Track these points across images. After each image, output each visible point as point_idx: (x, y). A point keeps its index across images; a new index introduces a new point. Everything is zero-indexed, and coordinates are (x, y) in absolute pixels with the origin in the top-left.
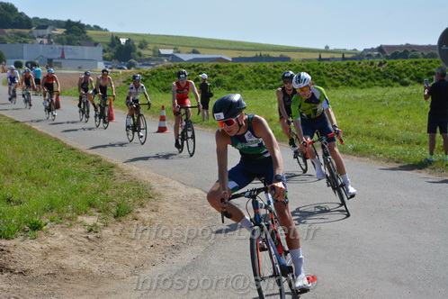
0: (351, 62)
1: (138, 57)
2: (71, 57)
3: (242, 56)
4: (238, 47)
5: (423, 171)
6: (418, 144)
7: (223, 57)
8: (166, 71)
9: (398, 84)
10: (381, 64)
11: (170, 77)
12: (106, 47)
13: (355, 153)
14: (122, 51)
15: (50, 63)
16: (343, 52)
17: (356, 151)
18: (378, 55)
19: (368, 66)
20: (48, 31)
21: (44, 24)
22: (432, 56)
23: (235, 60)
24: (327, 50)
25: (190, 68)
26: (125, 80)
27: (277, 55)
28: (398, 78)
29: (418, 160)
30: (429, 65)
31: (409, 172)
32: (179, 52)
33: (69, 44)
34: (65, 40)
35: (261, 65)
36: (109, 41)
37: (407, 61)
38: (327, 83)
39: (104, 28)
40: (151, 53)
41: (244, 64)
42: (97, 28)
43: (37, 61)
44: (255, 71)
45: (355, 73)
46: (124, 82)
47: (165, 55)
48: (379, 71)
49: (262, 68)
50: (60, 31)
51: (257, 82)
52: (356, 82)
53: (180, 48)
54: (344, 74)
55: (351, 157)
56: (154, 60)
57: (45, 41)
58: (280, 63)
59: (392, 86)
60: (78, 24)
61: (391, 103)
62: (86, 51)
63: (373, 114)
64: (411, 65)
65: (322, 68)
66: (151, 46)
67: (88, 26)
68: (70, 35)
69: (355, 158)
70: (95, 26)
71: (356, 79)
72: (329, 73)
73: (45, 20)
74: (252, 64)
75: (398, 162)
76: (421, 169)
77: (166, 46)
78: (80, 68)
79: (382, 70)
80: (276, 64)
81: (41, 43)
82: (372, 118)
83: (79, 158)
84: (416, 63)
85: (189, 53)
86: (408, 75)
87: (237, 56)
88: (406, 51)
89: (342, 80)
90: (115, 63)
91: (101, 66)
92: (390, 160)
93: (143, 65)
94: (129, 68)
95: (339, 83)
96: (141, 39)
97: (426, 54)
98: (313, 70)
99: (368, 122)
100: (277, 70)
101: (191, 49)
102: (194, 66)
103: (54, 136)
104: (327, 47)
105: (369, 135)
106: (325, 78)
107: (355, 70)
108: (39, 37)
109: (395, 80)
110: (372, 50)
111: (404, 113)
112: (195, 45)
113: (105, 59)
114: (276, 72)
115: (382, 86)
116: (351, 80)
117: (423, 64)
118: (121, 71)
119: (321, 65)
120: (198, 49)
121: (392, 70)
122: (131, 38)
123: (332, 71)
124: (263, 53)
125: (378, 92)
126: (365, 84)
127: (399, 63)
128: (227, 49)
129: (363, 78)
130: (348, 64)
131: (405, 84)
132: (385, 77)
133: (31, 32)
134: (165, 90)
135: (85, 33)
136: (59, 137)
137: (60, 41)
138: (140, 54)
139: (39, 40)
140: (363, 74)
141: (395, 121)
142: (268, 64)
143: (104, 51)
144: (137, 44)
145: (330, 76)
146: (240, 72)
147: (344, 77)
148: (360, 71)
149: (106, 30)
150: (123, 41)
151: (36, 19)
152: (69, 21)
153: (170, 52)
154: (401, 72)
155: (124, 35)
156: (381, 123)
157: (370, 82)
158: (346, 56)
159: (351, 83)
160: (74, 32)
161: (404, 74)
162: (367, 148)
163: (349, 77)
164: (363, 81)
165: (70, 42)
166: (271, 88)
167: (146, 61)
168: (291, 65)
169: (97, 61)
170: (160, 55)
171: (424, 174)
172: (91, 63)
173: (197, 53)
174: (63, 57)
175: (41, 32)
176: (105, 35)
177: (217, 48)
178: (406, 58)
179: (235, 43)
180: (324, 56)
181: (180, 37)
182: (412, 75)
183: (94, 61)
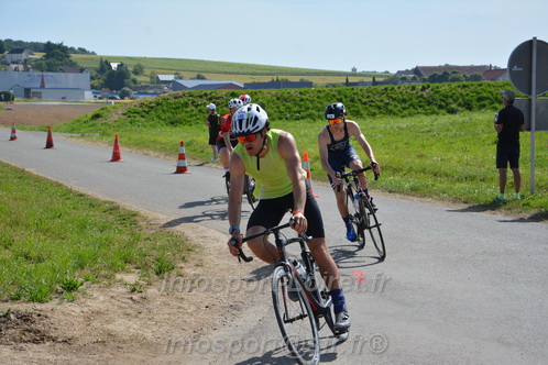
0: (390, 87)
1: (132, 84)
2: (52, 85)
3: (256, 81)
4: (250, 71)
5: (496, 212)
6: (483, 180)
7: (234, 83)
8: (173, 101)
9: (444, 111)
10: (423, 89)
11: (178, 108)
12: (94, 73)
13: (413, 193)
14: (114, 78)
15: (27, 93)
16: (374, 75)
17: (414, 191)
18: (414, 79)
19: (409, 91)
20: (24, 56)
21: (18, 47)
22: (476, 78)
23: (247, 86)
24: (354, 73)
25: (201, 97)
26: (125, 112)
27: (296, 79)
28: (444, 105)
29: (490, 200)
30: (479, 89)
31: (482, 214)
32: (181, 78)
33: (49, 70)
34: (44, 65)
35: (284, 91)
36: (97, 66)
37: (454, 85)
38: (362, 111)
39: (91, 51)
40: (148, 79)
41: (265, 91)
42: (82, 51)
43: (12, 92)
44: (278, 99)
45: (394, 100)
46: (124, 114)
47: (166, 82)
48: (422, 96)
49: (286, 95)
50: (38, 55)
51: (281, 112)
52: (395, 110)
53: (182, 74)
54: (382, 101)
55: (410, 198)
56: (152, 88)
57: (21, 67)
58: (306, 89)
59: (438, 114)
60: (60, 47)
61: (442, 134)
62: (70, 79)
63: (423, 146)
64: (459, 89)
65: (356, 94)
66: (147, 72)
67: (72, 49)
68: (51, 60)
69: (415, 199)
70: (80, 49)
71: (395, 106)
72: (365, 100)
73: (20, 43)
74: (274, 91)
75: (466, 203)
76: (493, 209)
77: (166, 71)
78: (63, 98)
79: (425, 96)
80: (302, 90)
81: (16, 69)
82: (424, 152)
83: (91, 205)
84: (464, 86)
85: (193, 79)
86: (455, 101)
87: (250, 81)
88: (446, 73)
89: (379, 108)
90: (106, 92)
91: (89, 95)
92: (456, 200)
93: (139, 93)
94: (122, 98)
95: (376, 111)
96: (135, 63)
97: (468, 75)
98: (346, 97)
99: (421, 156)
100: (304, 97)
101: (195, 75)
102: (206, 95)
103: (54, 180)
104: (354, 70)
105: (424, 171)
106: (360, 106)
107: (394, 96)
108: (13, 63)
109: (440, 107)
110: (407, 72)
111: (459, 144)
112: (200, 69)
113: (93, 87)
114: (302, 100)
115: (426, 114)
116: (390, 107)
117: (472, 88)
118: (113, 101)
119: (355, 91)
120: (203, 74)
121: (437, 95)
122: (125, 62)
123: (368, 97)
124: (280, 77)
125: (423, 121)
126: (406, 112)
127: (444, 87)
128: (238, 74)
129: (404, 105)
130: (386, 89)
131: (452, 112)
132: (429, 104)
133: (3, 57)
134: (172, 123)
135: (69, 57)
136: (61, 182)
137: (38, 66)
138: (135, 81)
139: (13, 66)
140: (404, 101)
141: (450, 155)
142: (292, 91)
143: (92, 78)
144: (130, 69)
145: (365, 103)
146: (261, 100)
147: (382, 104)
148: (400, 96)
149: (93, 53)
150: (114, 66)
151: (9, 41)
152: (49, 43)
153: (171, 77)
154: (447, 97)
155: (115, 59)
156: (435, 156)
157: (411, 109)
158: (377, 79)
159: (391, 111)
160: (56, 56)
161: (450, 100)
162: (427, 186)
163: (387, 104)
164: (404, 109)
165: (50, 68)
166: (297, 119)
167: (142, 90)
168: (319, 92)
169: (84, 90)
170: (159, 82)
171: (499, 215)
172: (77, 92)
173: (203, 78)
174: (42, 86)
175: (16, 57)
176: (92, 59)
177: (226, 73)
178: (446, 80)
179: (247, 65)
180: (351, 80)
181: (182, 60)
182: (460, 100)
183: (81, 90)
